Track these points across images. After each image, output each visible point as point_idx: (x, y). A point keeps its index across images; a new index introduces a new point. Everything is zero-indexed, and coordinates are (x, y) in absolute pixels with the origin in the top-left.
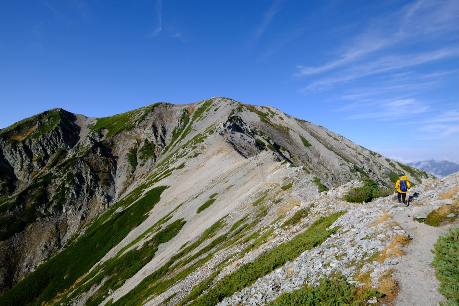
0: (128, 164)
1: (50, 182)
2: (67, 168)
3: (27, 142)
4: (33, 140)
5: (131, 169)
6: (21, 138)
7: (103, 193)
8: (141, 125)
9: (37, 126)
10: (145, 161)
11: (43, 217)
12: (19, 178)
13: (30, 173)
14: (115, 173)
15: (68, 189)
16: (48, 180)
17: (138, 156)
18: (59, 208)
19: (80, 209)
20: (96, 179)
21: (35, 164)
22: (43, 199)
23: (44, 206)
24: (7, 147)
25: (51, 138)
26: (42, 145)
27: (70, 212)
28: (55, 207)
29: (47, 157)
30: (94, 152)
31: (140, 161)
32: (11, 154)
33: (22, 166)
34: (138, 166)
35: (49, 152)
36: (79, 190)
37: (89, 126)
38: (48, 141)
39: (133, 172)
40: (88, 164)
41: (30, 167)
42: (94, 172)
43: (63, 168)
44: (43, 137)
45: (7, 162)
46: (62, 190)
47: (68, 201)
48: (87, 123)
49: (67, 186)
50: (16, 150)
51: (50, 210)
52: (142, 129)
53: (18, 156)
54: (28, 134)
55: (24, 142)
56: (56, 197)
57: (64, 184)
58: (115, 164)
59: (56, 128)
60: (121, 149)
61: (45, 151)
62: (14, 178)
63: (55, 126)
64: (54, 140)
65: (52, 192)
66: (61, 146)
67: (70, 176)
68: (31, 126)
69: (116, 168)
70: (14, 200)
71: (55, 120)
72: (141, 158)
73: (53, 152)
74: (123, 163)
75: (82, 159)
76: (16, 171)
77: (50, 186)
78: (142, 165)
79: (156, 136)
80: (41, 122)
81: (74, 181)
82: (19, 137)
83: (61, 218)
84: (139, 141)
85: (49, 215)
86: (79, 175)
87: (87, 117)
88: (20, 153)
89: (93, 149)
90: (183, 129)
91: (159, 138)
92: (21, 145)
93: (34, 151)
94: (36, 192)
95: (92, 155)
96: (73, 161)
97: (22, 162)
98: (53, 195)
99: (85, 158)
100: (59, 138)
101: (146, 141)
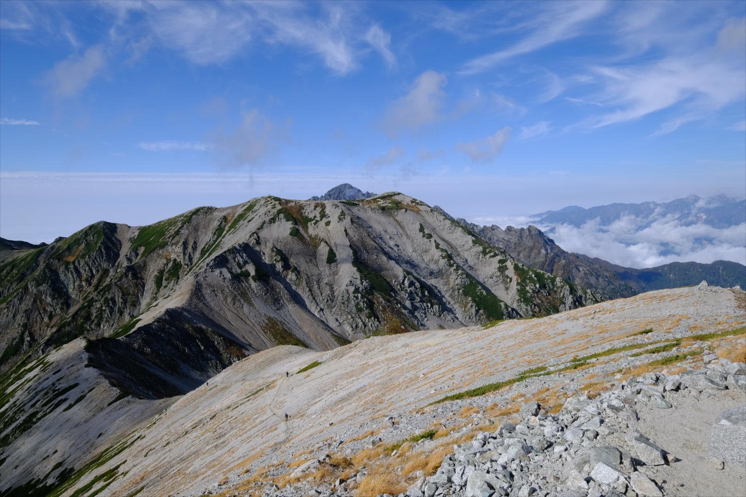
0: (154, 286)
1: (92, 305)
2: (104, 294)
3: (76, 263)
4: (81, 260)
5: (155, 291)
6: (71, 259)
7: (130, 314)
8: (173, 242)
9: (83, 245)
10: (169, 283)
11: (88, 331)
12: (73, 296)
13: (80, 292)
14: (142, 295)
15: (105, 310)
16: (91, 303)
17: (164, 278)
18: (98, 325)
19: (113, 325)
20: (125, 302)
21: (84, 283)
22: (88, 318)
23: (89, 323)
24: (61, 269)
25: (95, 258)
26: (88, 265)
27: (106, 328)
28: (96, 324)
29: (93, 276)
30: (127, 276)
31: (164, 283)
32: (65, 275)
33: (74, 286)
34: (162, 288)
35: (94, 272)
36: (112, 311)
37: (130, 239)
38: (93, 261)
39: (156, 294)
40: (121, 288)
41: (80, 286)
42: (125, 294)
43: (102, 293)
44: (89, 257)
45: (62, 283)
46: (101, 311)
47: (105, 320)
48: (129, 235)
49: (104, 308)
50: (68, 271)
51: (93, 326)
52: (174, 247)
53: (71, 277)
54: (77, 254)
55: (74, 263)
56: (96, 317)
57: (102, 307)
58: (143, 286)
59: (100, 247)
60: (152, 270)
61: (91, 271)
62: (69, 297)
63: (99, 245)
64: (98, 260)
65: (94, 312)
66: (105, 265)
67: (106, 300)
68: (79, 244)
69: (144, 290)
70: (70, 319)
71: (99, 237)
72: (166, 280)
73: (98, 271)
74: (150, 285)
75: (116, 284)
76: (70, 290)
77: (92, 308)
78: (165, 287)
79: (184, 254)
80: (86, 240)
81: (109, 304)
82: (70, 257)
83: (100, 332)
84: (168, 260)
85: (92, 330)
86: (113, 300)
87: (129, 227)
88: (72, 273)
89: (125, 273)
90: (213, 244)
91: (187, 257)
92: (72, 266)
93: (82, 271)
94: (83, 313)
95: (124, 279)
96: (109, 287)
97: (74, 283)
98: (94, 315)
99: (118, 283)
100: (103, 258)
101: (175, 260)
